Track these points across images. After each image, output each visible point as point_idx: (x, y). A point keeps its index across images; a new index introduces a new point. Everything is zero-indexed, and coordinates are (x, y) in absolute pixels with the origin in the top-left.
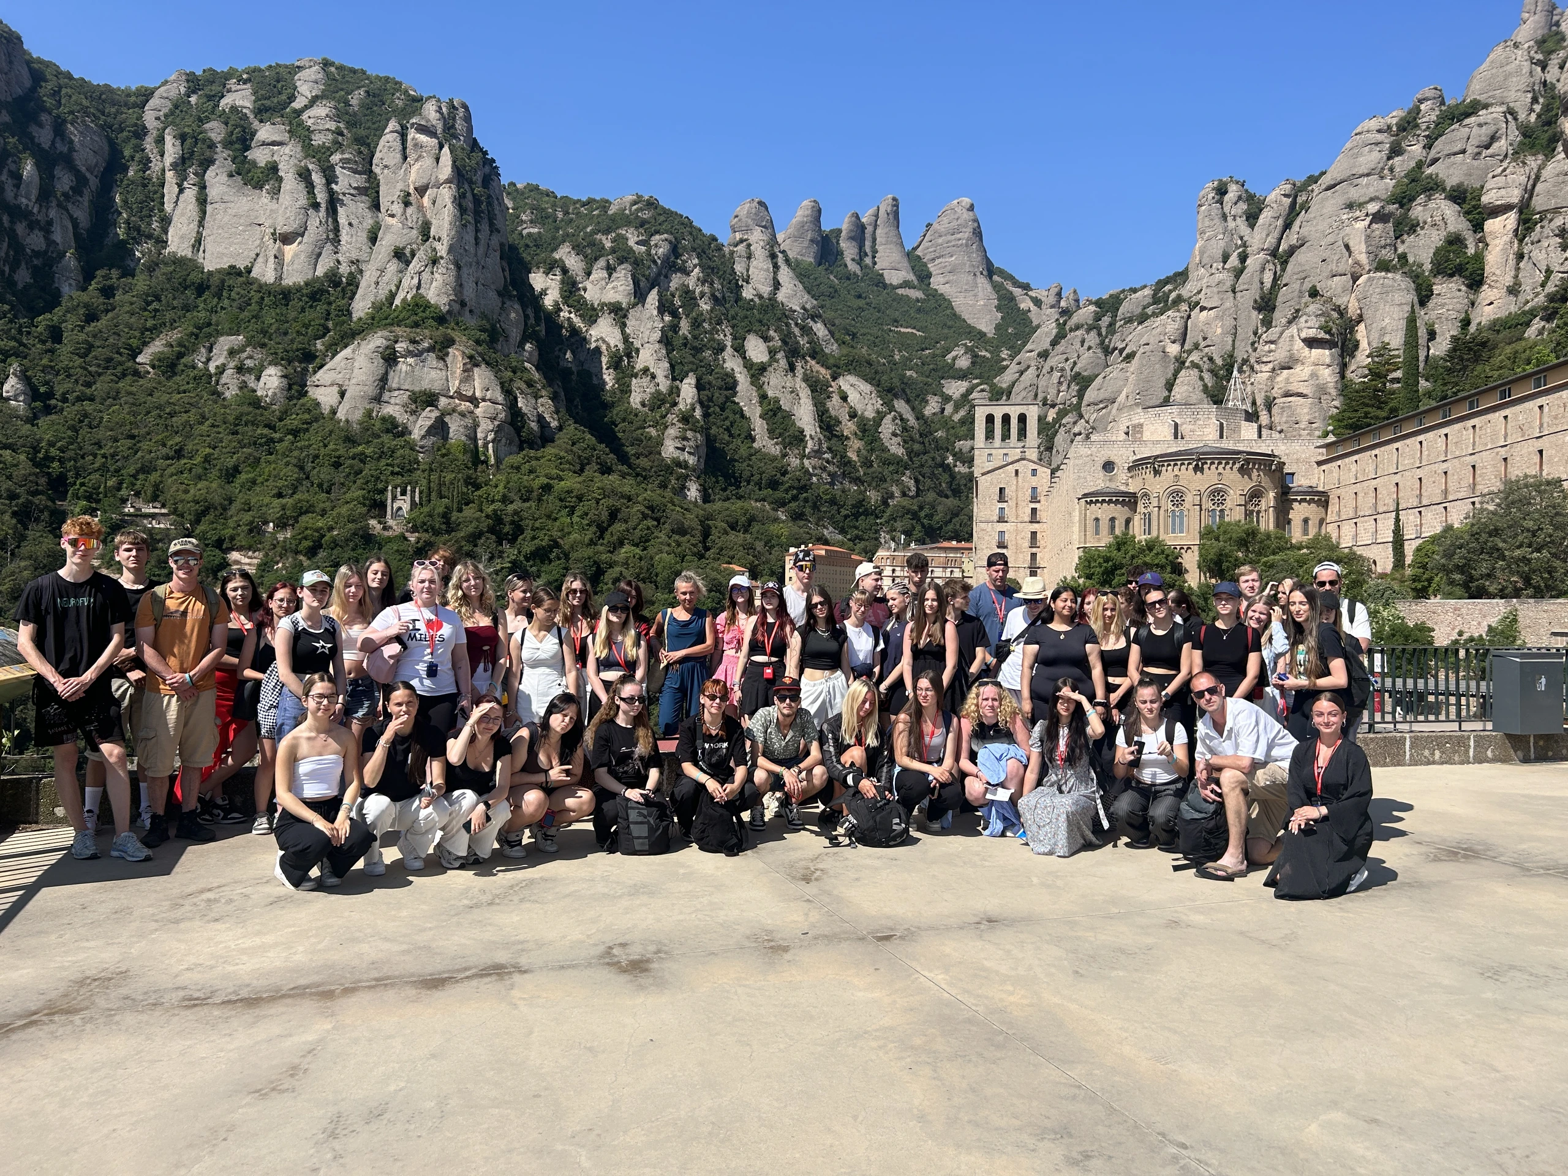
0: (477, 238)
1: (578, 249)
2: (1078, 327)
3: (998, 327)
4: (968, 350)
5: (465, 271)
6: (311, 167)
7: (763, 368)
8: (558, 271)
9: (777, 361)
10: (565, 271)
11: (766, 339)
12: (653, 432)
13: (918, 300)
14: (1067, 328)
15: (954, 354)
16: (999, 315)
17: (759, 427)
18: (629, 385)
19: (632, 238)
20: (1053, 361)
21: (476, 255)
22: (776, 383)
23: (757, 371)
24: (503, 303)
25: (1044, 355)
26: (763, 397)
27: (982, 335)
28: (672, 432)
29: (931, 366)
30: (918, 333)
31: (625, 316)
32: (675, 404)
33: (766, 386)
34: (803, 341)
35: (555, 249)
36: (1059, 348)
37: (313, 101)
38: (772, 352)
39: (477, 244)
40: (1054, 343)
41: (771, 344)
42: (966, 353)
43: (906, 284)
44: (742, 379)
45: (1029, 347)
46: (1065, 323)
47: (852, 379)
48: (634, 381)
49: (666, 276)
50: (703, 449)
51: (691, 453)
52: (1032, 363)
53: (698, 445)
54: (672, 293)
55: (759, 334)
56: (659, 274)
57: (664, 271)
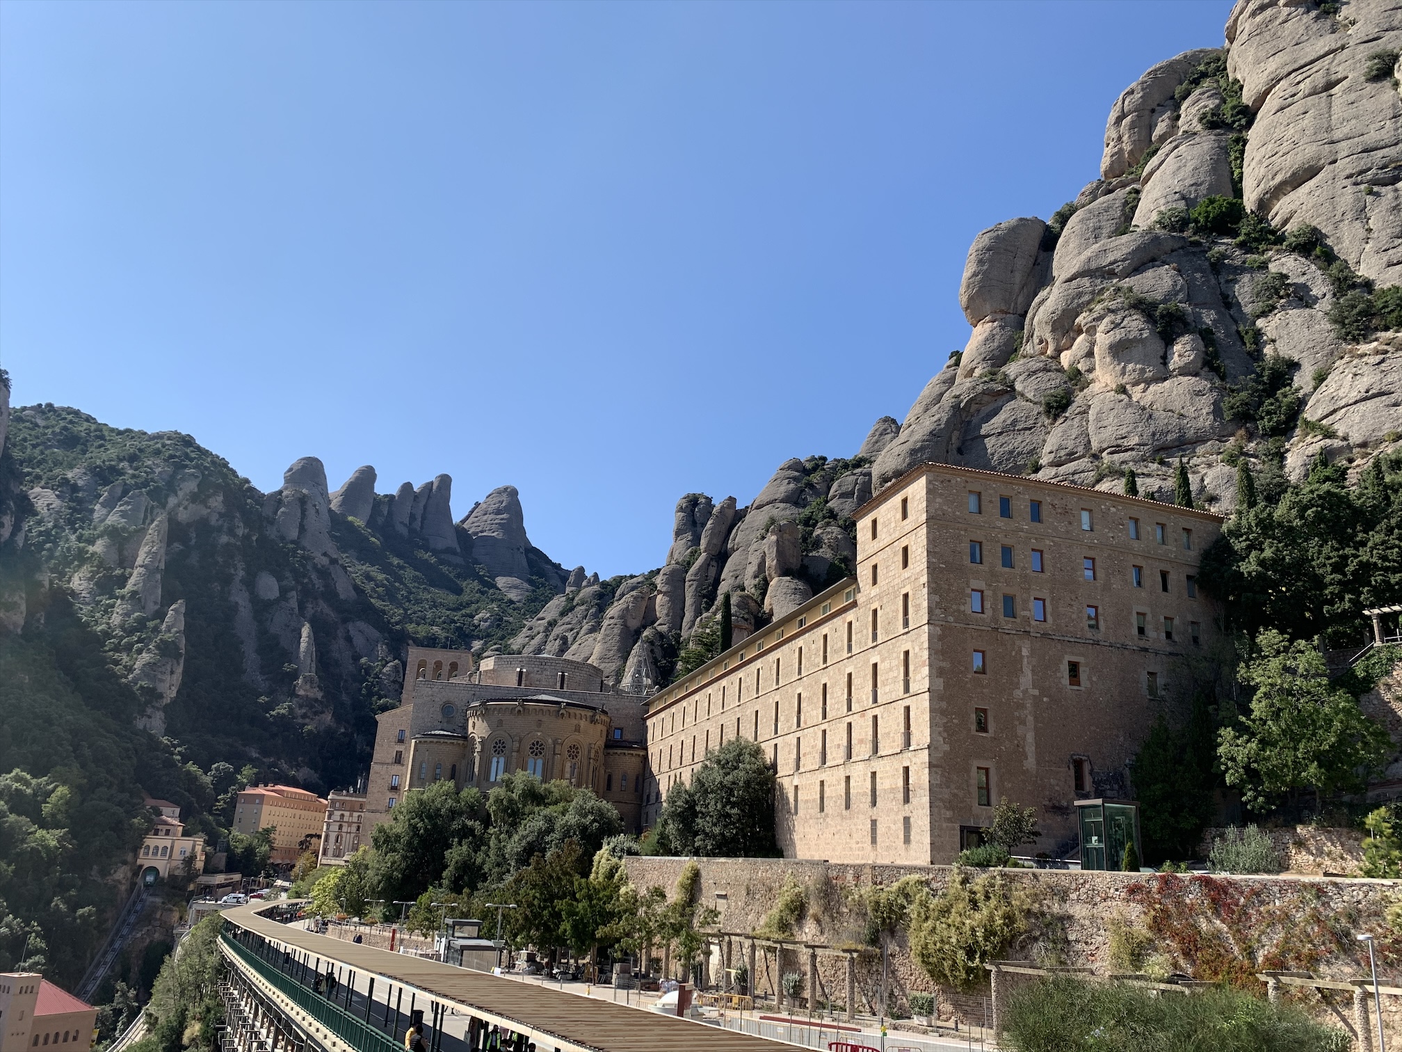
1: (94, 471)
4: (495, 615)
7: (269, 605)
8: (66, 489)
9: (287, 600)
10: (74, 490)
11: (280, 578)
12: (125, 656)
13: (457, 565)
14: (574, 602)
15: (480, 616)
17: (252, 661)
20: (557, 631)
22: (280, 620)
23: (262, 608)
25: (552, 624)
26: (263, 632)
28: (145, 656)
29: (458, 624)
31: (128, 542)
32: (156, 630)
33: (268, 623)
34: (318, 584)
35: (72, 467)
36: (566, 619)
38: (284, 592)
40: (563, 614)
41: (285, 583)
42: (491, 616)
43: (449, 550)
44: (245, 613)
45: (541, 615)
46: (573, 599)
47: (361, 625)
49: (186, 508)
50: (177, 678)
51: (161, 681)
52: (542, 629)
53: (172, 672)
54: (189, 525)
55: (274, 573)
56: (179, 505)
57: (185, 503)
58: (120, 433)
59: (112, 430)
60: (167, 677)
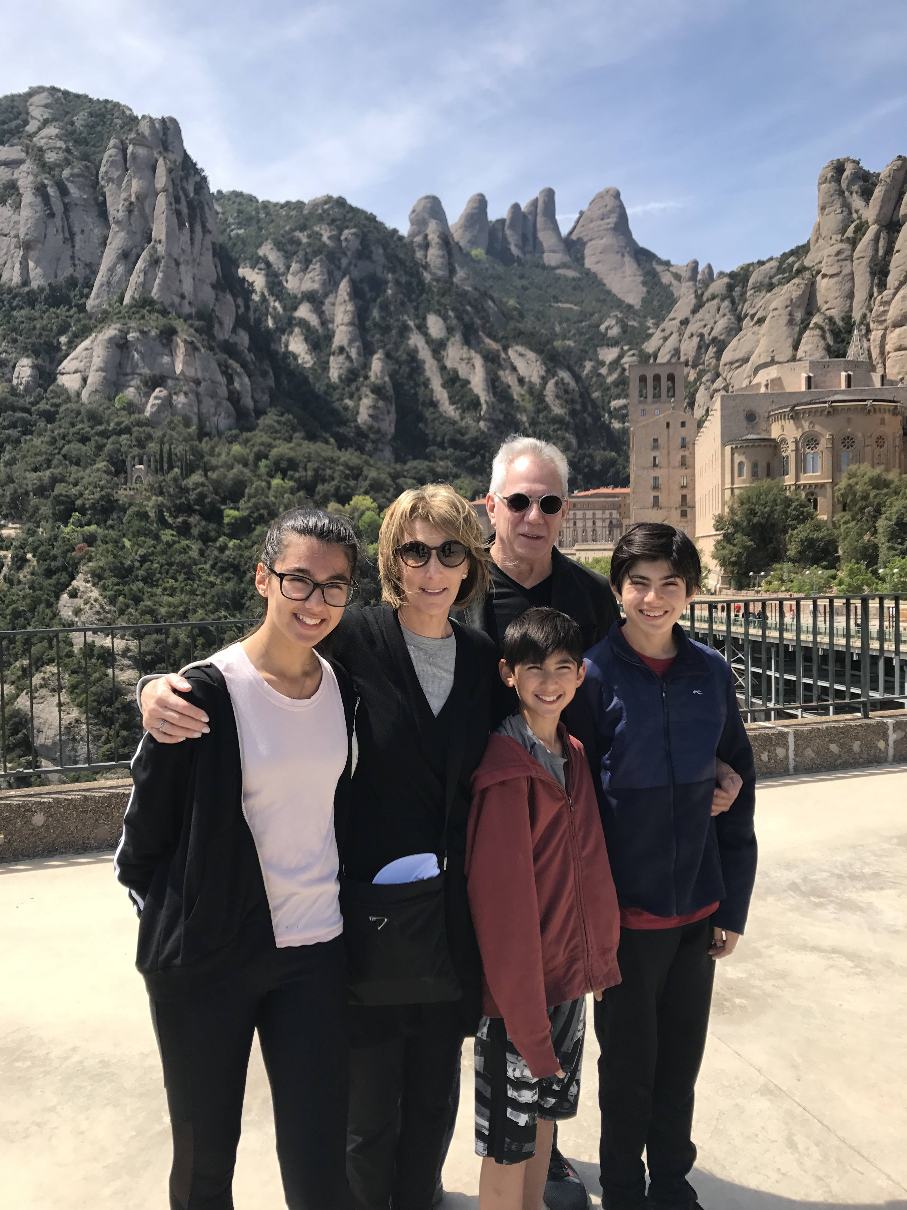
0: (192, 239)
1: (279, 246)
2: (713, 297)
3: (644, 300)
4: (620, 321)
5: (183, 268)
6: (46, 182)
7: (443, 345)
8: (262, 266)
9: (454, 336)
10: (268, 265)
11: (445, 318)
12: (349, 402)
13: (574, 279)
14: (705, 298)
15: (606, 324)
16: (645, 289)
17: (441, 394)
18: (328, 362)
19: (326, 234)
20: (692, 328)
21: (192, 253)
22: (454, 356)
23: (437, 346)
24: (217, 295)
25: (685, 322)
26: (443, 368)
27: (630, 307)
28: (365, 402)
29: (588, 336)
30: (575, 308)
31: (322, 303)
32: (366, 377)
33: (445, 359)
34: (476, 318)
35: (260, 245)
36: (698, 316)
37: (45, 123)
38: (449, 329)
39: (192, 244)
40: (694, 311)
41: (448, 322)
42: (617, 323)
43: (564, 266)
44: (425, 354)
45: (671, 315)
46: (702, 294)
47: (520, 348)
48: (332, 358)
49: (355, 266)
50: (393, 416)
51: (383, 420)
52: (675, 330)
53: (389, 413)
54: (362, 281)
55: (438, 313)
56: (350, 264)
57: (354, 261)
58: (282, 206)
59: (276, 204)
60: (386, 417)
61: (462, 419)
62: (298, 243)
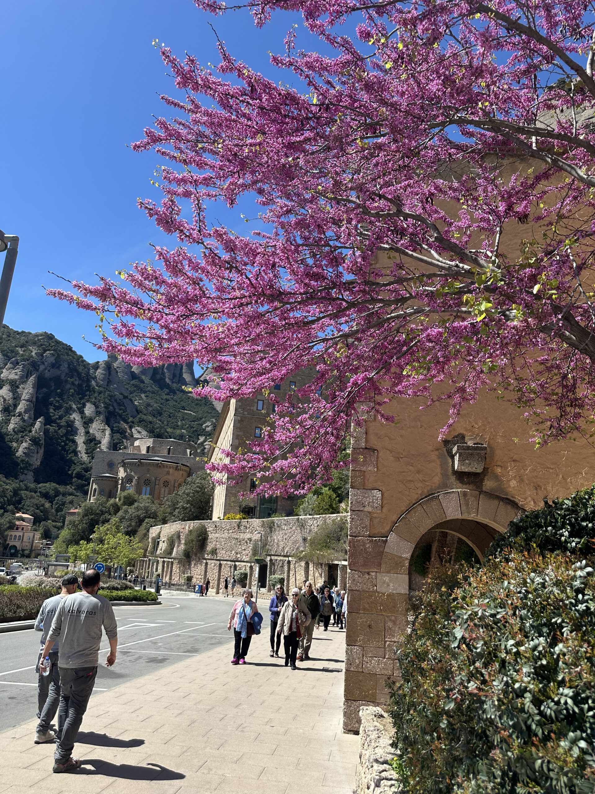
7: (91, 421)
9: (99, 417)
11: (97, 407)
12: (15, 445)
13: (197, 400)
15: (207, 425)
17: (81, 447)
18: (9, 420)
19: (35, 352)
22: (96, 427)
23: (87, 420)
26: (87, 433)
28: (25, 445)
29: (195, 429)
30: (193, 414)
31: (18, 387)
32: (30, 431)
33: (90, 428)
34: (117, 409)
38: (98, 412)
41: (98, 409)
42: (212, 425)
44: (78, 424)
47: (139, 429)
48: (13, 418)
49: (49, 371)
50: (41, 456)
51: (33, 457)
53: (37, 453)
54: (50, 379)
55: (94, 404)
56: (45, 369)
57: (49, 368)
58: (18, 333)
59: (15, 332)
60: (35, 455)
61: (90, 463)
62: (17, 353)
